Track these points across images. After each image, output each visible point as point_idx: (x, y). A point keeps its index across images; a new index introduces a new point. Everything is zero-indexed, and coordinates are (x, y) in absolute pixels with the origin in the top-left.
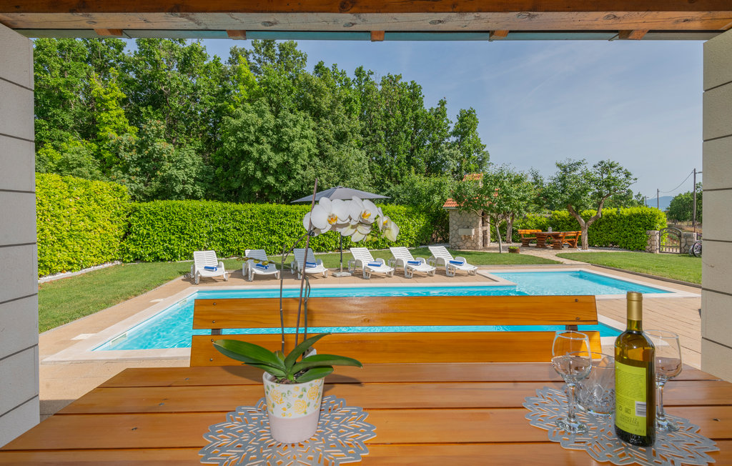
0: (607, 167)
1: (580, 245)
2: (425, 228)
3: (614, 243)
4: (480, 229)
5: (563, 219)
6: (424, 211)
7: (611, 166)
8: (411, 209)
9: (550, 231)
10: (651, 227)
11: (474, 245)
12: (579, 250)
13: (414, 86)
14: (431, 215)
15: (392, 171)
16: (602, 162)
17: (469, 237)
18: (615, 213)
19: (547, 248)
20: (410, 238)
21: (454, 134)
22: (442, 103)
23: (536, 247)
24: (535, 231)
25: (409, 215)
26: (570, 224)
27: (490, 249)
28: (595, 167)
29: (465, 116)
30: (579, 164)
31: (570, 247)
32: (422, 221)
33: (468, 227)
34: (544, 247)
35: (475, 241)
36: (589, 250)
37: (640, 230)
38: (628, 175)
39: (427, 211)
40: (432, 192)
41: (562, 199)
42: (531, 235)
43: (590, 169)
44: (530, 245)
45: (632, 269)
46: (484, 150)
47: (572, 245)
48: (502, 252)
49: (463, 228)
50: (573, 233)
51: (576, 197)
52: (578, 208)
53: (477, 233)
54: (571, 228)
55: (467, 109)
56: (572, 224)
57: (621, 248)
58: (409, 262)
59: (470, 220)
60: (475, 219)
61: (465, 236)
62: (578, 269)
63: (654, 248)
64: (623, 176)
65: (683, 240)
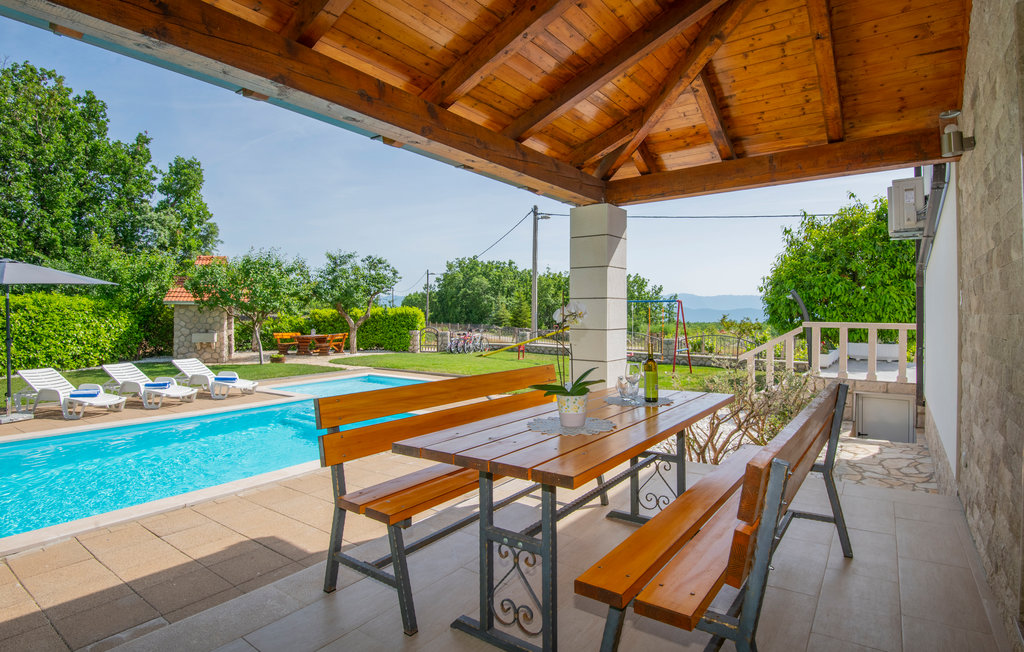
0: (374, 263)
1: (347, 348)
2: (129, 334)
3: (379, 346)
4: (225, 333)
5: (325, 320)
6: (126, 307)
7: (380, 262)
8: (103, 303)
9: (313, 334)
10: (414, 327)
11: (216, 356)
12: (347, 355)
13: (90, 100)
14: (139, 313)
15: (43, 234)
16: (370, 257)
17: (209, 345)
18: (380, 313)
19: (311, 355)
20: (101, 351)
21: (163, 189)
22: (142, 140)
23: (297, 354)
24: (293, 334)
25: (99, 313)
26: (332, 325)
27: (237, 360)
28: (363, 261)
29: (184, 168)
30: (350, 256)
31: (336, 352)
32: (123, 323)
33: (207, 331)
34: (307, 354)
35: (218, 351)
36: (358, 354)
37: (404, 331)
38: (395, 273)
39: (132, 306)
40: (144, 278)
41: (332, 296)
42: (292, 339)
43: (360, 264)
44: (289, 352)
45: (415, 369)
46: (211, 221)
47: (338, 350)
48: (263, 363)
49: (199, 332)
50: (340, 336)
51: (347, 293)
52: (347, 306)
53: (221, 339)
54: (335, 330)
55: (188, 158)
56: (338, 324)
57: (385, 349)
58: (146, 385)
59: (210, 321)
60: (218, 319)
61: (201, 343)
62: (367, 374)
63: (416, 348)
64: (391, 275)
65: (440, 338)
